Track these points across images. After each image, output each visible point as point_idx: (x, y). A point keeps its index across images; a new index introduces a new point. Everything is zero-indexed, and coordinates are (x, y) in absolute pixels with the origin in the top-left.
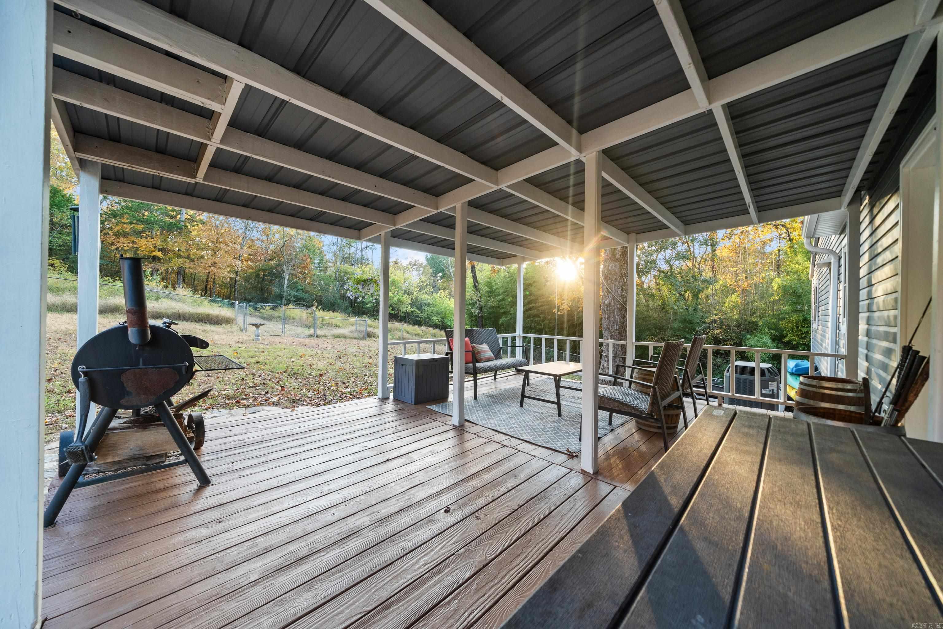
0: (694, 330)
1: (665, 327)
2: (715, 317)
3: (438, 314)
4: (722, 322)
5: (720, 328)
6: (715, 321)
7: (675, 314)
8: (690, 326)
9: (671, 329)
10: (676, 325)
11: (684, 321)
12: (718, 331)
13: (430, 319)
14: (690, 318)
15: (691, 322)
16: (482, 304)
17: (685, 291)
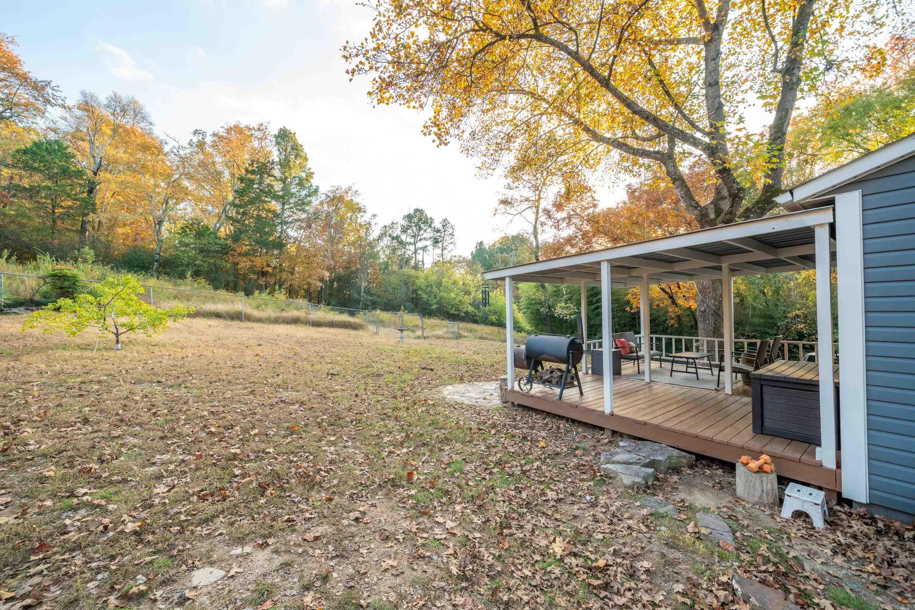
0: (775, 324)
1: (744, 322)
2: (798, 312)
3: (495, 313)
4: (806, 317)
5: (804, 323)
6: (798, 316)
7: (754, 309)
8: (771, 321)
9: (750, 324)
10: (756, 321)
11: (765, 316)
12: (802, 326)
13: (487, 318)
14: (770, 313)
15: (771, 317)
16: (550, 303)
17: (765, 287)
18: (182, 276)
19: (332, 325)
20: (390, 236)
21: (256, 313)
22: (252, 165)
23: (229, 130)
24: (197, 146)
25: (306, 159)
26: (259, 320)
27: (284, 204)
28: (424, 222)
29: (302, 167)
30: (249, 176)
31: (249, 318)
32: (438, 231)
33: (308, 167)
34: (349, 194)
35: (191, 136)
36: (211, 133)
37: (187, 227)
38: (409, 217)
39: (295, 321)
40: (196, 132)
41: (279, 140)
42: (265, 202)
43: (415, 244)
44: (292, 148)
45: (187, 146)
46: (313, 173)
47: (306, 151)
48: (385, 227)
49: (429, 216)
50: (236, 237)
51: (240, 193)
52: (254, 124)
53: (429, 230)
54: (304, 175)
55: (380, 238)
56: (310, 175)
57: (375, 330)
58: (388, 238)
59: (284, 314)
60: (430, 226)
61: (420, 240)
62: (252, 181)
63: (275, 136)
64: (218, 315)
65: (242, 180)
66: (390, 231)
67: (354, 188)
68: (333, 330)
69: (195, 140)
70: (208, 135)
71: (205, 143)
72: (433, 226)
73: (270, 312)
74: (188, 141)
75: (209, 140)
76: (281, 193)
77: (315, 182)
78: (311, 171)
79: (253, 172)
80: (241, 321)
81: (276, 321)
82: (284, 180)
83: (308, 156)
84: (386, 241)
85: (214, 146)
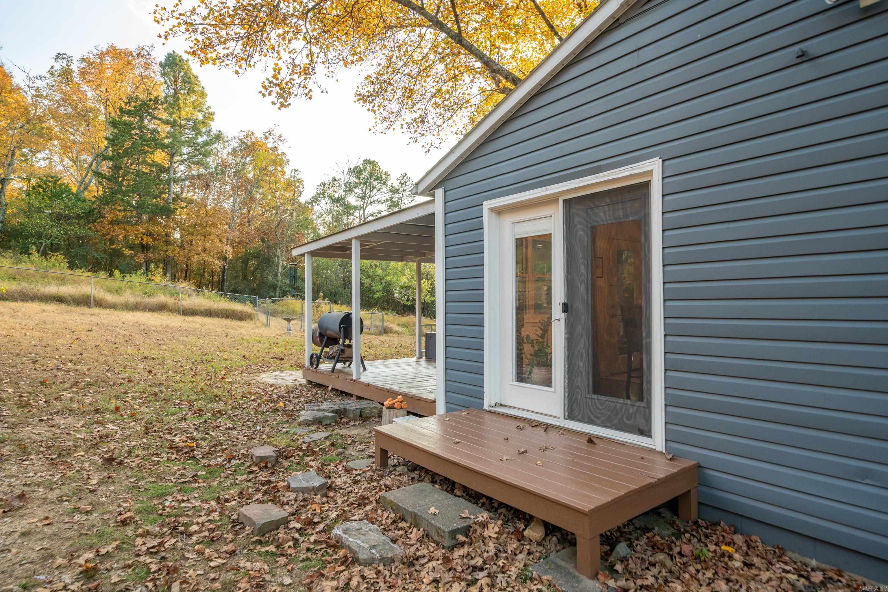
18: (26, 251)
19: (209, 313)
20: (330, 197)
21: (110, 298)
22: (129, 104)
23: (101, 55)
24: (60, 75)
25: (203, 95)
26: (113, 306)
27: (172, 156)
28: (377, 179)
29: (197, 107)
30: (126, 118)
31: (99, 304)
32: (396, 191)
33: (207, 104)
34: (270, 139)
35: (53, 62)
36: (79, 57)
37: (39, 186)
38: (357, 171)
39: (161, 308)
40: (58, 57)
41: (167, 69)
42: (145, 153)
43: (363, 208)
44: (184, 81)
45: (47, 75)
46: (212, 114)
47: (203, 84)
48: (324, 184)
49: (384, 169)
50: (104, 201)
51: (113, 141)
52: (133, 47)
53: (384, 189)
54: (200, 117)
55: (316, 199)
56: (209, 116)
57: (265, 321)
58: (327, 199)
59: (147, 300)
60: (384, 183)
61: (373, 202)
62: (128, 126)
63: (161, 64)
64: (60, 300)
65: (114, 124)
66: (330, 191)
67: (277, 132)
68: (207, 320)
69: (58, 66)
70: (74, 61)
71: (72, 71)
72: (389, 183)
73: (128, 297)
74: (49, 68)
75: (75, 67)
76: (166, 141)
77: (215, 126)
78: (211, 110)
79: (129, 113)
80: (90, 307)
81: (136, 307)
82: (173, 124)
83: (206, 91)
84: (324, 205)
85: (83, 73)
